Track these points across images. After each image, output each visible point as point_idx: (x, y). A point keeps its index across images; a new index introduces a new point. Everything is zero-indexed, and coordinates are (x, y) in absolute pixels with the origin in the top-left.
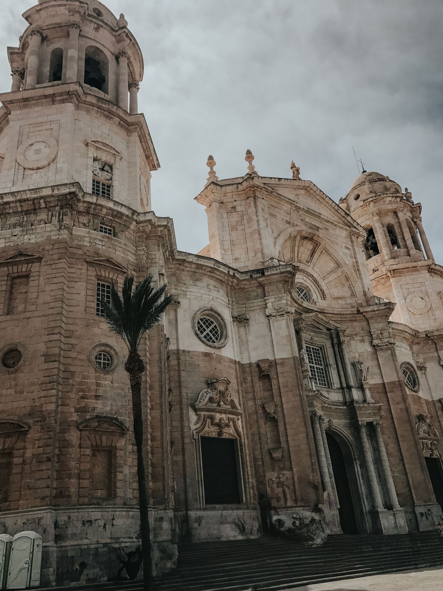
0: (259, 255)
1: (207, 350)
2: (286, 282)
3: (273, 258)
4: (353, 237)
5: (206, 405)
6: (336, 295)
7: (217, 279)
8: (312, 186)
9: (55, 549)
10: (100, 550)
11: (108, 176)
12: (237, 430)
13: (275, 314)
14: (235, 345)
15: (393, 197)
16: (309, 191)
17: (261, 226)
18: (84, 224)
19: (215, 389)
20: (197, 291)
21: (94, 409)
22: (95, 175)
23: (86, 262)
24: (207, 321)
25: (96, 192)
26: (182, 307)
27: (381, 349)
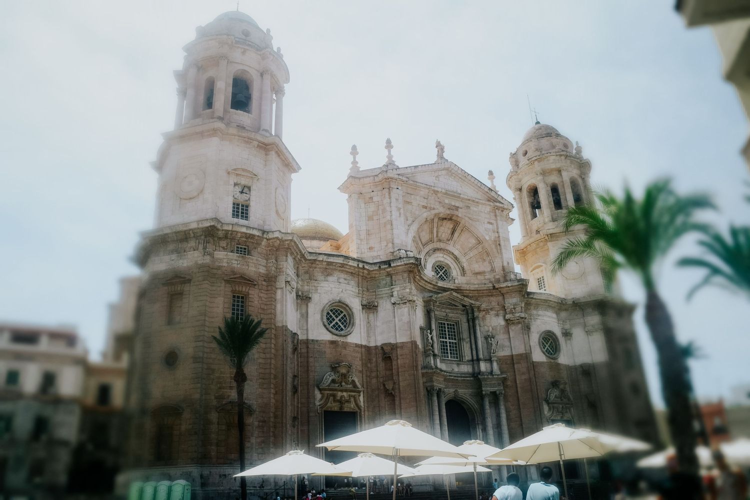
0: (390, 245)
1: (335, 338)
2: (410, 271)
3: (400, 250)
4: (497, 211)
5: (329, 386)
6: (477, 271)
7: (347, 272)
8: (452, 167)
9: (201, 492)
10: (231, 494)
11: (247, 197)
12: (357, 405)
13: (398, 302)
14: (362, 330)
15: (557, 155)
16: (451, 171)
17: (393, 217)
18: (223, 248)
19: (338, 372)
20: (327, 286)
21: (229, 396)
22: (235, 198)
23: (225, 280)
24: (336, 311)
25: (235, 214)
26: (313, 301)
27: (513, 323)
